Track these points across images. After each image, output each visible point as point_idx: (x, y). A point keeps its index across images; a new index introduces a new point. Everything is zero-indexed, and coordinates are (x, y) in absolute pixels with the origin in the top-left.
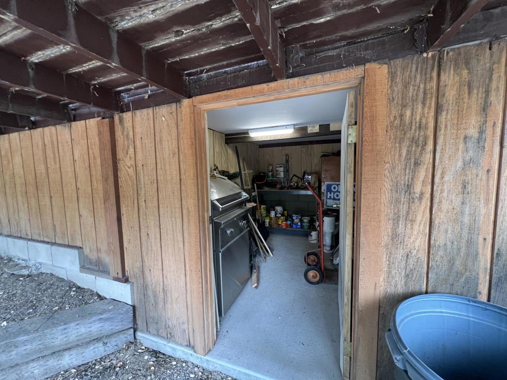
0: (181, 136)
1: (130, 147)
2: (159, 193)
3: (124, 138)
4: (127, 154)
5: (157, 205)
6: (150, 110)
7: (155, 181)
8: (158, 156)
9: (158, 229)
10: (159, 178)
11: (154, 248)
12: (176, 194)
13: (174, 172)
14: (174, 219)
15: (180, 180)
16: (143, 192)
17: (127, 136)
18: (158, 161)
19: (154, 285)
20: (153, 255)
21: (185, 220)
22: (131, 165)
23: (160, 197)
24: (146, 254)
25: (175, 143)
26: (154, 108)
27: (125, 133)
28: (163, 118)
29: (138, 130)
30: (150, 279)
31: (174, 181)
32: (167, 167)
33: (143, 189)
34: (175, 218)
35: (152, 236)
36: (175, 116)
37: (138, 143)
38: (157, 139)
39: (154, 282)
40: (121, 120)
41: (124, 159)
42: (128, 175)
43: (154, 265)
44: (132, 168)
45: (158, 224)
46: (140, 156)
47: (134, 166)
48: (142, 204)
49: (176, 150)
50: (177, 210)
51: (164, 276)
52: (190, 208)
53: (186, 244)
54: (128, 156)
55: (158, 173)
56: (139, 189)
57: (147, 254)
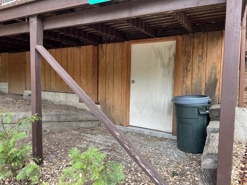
0: (123, 53)
1: (104, 56)
2: (114, 72)
3: (102, 53)
4: (103, 58)
5: (113, 76)
6: (113, 44)
7: (113, 68)
8: (115, 60)
9: (112, 85)
10: (114, 67)
11: (110, 91)
12: (120, 72)
13: (120, 65)
14: (119, 81)
15: (122, 67)
16: (108, 72)
17: (104, 52)
18: (115, 61)
19: (109, 104)
20: (110, 94)
21: (123, 81)
22: (104, 62)
23: (114, 73)
25: (121, 55)
26: (115, 43)
27: (103, 51)
28: (118, 47)
29: (108, 50)
30: (108, 102)
31: (120, 67)
32: (118, 63)
35: (110, 87)
36: (122, 46)
37: (107, 55)
38: (115, 53)
39: (109, 103)
40: (102, 47)
41: (102, 60)
42: (103, 66)
43: (110, 97)
44: (104, 63)
45: (113, 82)
46: (108, 59)
48: (107, 76)
49: (121, 57)
50: (120, 77)
51: (114, 101)
52: (125, 76)
53: (122, 89)
54: (103, 59)
55: (114, 65)
56: (106, 71)
57: (107, 93)
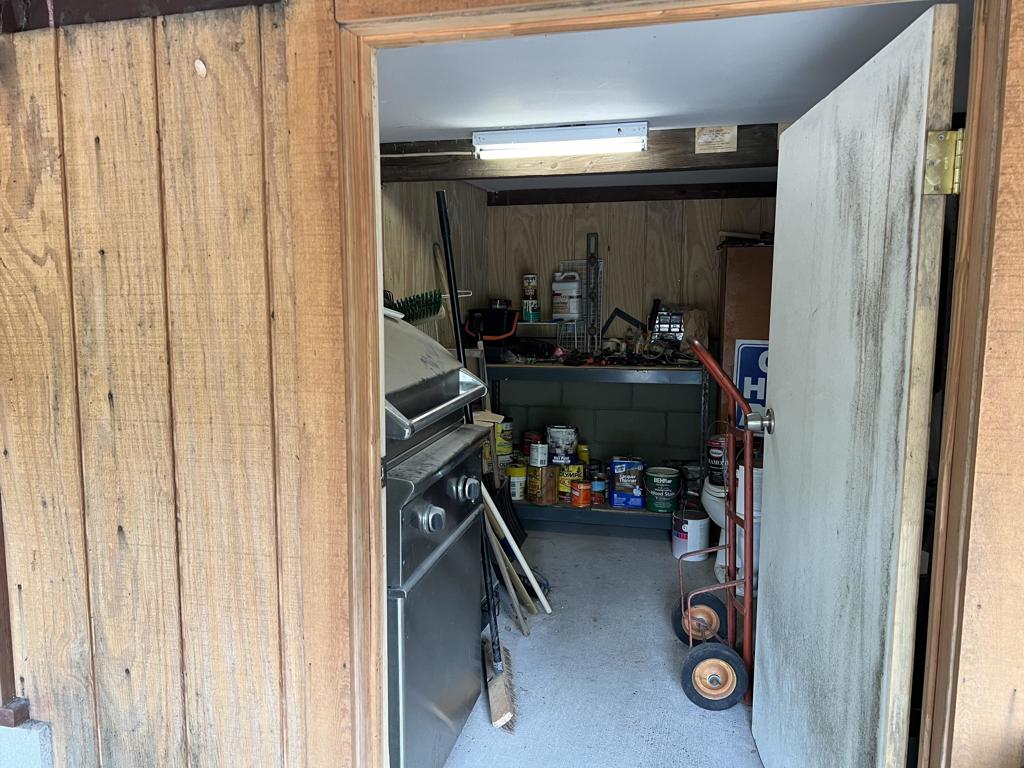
0: (279, 141)
1: (45, 176)
2: (176, 366)
3: (16, 137)
4: (31, 203)
5: (163, 415)
6: (140, 31)
7: (159, 318)
8: (173, 220)
9: (166, 512)
10: (174, 306)
11: (148, 584)
12: (250, 369)
13: (245, 287)
14: (237, 470)
15: (271, 316)
16: (100, 365)
17: (32, 129)
18: (175, 239)
19: (142, 730)
20: (140, 611)
21: (288, 473)
22: (48, 251)
23: (178, 382)
24: (109, 605)
25: (250, 169)
26: (160, 19)
27: (22, 118)
28: (200, 66)
29: (82, 104)
30: (124, 707)
31: (244, 318)
32: (214, 263)
33: (101, 350)
34: (244, 463)
35: (139, 535)
36: (252, 61)
37: (82, 162)
38: (172, 149)
39: (141, 716)
40: (6, 63)
41: (17, 223)
42: (35, 289)
43: (147, 651)
44: (50, 264)
45: (167, 488)
46: (88, 212)
47: (62, 253)
48: (98, 410)
49: (256, 198)
50: (254, 434)
51: (191, 693)
52: (311, 427)
53: (288, 565)
54: (35, 213)
55: (173, 287)
56: (83, 350)
57: (115, 608)
